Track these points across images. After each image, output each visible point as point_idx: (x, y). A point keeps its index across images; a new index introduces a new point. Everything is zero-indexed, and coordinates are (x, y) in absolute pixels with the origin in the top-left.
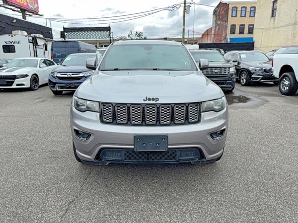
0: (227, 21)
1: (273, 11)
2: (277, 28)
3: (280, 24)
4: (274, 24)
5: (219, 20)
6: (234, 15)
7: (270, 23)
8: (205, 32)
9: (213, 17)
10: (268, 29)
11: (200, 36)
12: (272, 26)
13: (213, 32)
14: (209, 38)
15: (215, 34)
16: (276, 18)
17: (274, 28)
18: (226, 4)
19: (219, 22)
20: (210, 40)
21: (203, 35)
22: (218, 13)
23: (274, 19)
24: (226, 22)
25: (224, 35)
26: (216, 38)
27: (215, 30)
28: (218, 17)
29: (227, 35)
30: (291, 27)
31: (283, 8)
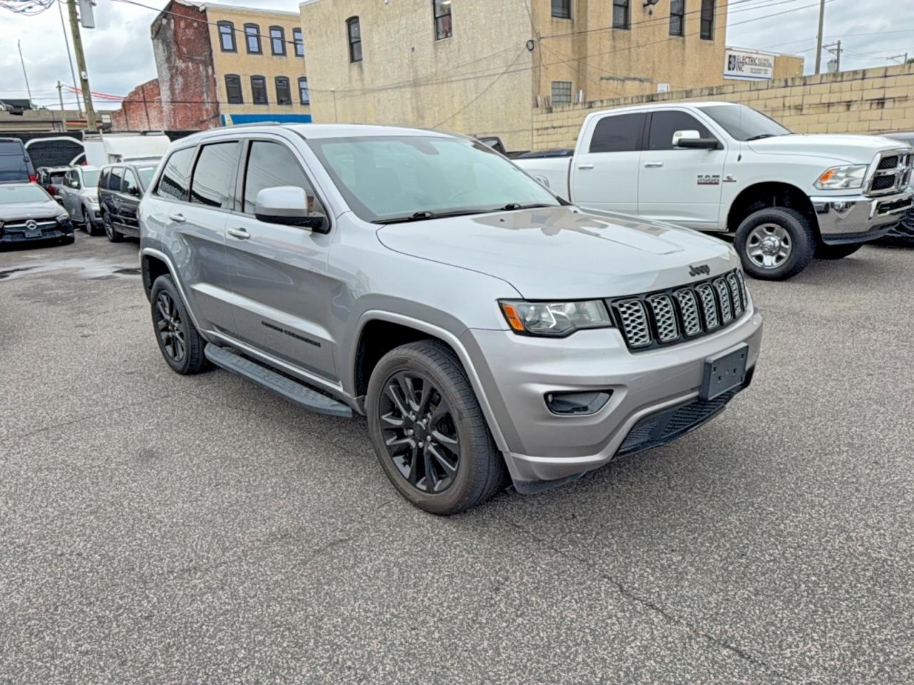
0: (209, 62)
1: (351, 45)
2: (373, 91)
3: (380, 83)
4: (362, 80)
5: (180, 58)
6: (228, 45)
7: (350, 77)
8: (136, 92)
9: (156, 47)
10: (348, 93)
11: (118, 107)
12: (356, 85)
13: (165, 94)
14: (153, 113)
15: (173, 102)
16: (365, 63)
17: (365, 92)
18: (194, 8)
19: (180, 64)
20: (161, 120)
21: (127, 104)
22: (170, 34)
23: (361, 67)
24: (206, 65)
25: (209, 106)
26: (181, 115)
27: (172, 89)
28: (174, 49)
29: (221, 106)
30: (408, 93)
31: (376, 39)
